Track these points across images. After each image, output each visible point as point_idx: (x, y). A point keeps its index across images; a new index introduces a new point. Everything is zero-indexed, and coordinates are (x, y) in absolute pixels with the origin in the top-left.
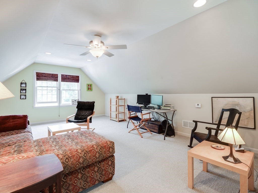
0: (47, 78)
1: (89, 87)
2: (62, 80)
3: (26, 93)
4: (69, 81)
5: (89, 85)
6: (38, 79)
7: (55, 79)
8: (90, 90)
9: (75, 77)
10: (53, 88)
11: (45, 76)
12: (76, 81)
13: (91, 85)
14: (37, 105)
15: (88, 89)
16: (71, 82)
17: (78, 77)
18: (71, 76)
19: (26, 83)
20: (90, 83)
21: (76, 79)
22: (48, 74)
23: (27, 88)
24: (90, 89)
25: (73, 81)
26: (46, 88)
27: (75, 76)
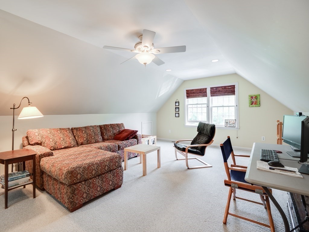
0: (195, 95)
1: (254, 100)
2: (212, 95)
3: (179, 111)
4: (220, 94)
5: (254, 97)
6: (188, 97)
7: (204, 94)
8: (255, 106)
9: (230, 87)
10: (203, 106)
11: (194, 93)
12: (230, 93)
13: (256, 97)
14: (188, 124)
15: (252, 104)
16: (222, 95)
17: (233, 87)
18: (222, 87)
19: (179, 102)
20: (254, 93)
21: (230, 90)
22: (196, 89)
23: (180, 107)
24: (256, 104)
25: (226, 93)
26: (196, 106)
27: (228, 86)
